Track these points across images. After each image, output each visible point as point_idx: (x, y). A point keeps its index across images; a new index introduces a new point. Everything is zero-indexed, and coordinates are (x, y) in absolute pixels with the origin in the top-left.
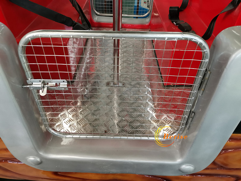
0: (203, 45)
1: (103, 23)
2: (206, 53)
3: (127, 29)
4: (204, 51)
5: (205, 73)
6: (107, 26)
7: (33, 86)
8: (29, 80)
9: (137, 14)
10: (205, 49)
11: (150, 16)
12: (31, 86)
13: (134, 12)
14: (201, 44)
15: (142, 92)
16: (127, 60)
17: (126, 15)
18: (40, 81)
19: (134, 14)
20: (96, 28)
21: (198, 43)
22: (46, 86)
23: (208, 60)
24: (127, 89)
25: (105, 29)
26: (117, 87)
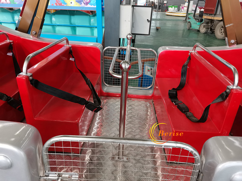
0: (194, 153)
1: (111, 93)
2: (197, 159)
3: (132, 99)
4: (195, 157)
5: (199, 174)
6: (115, 95)
7: (49, 178)
8: (47, 172)
9: (141, 87)
10: (196, 155)
11: (153, 88)
12: (48, 178)
13: (139, 85)
14: (192, 151)
15: (145, 169)
16: (132, 131)
17: (132, 87)
18: (56, 174)
19: (139, 87)
20: (105, 97)
21: (190, 151)
22: (60, 178)
23: (199, 164)
24: (131, 164)
25: (113, 98)
26: (121, 161)
